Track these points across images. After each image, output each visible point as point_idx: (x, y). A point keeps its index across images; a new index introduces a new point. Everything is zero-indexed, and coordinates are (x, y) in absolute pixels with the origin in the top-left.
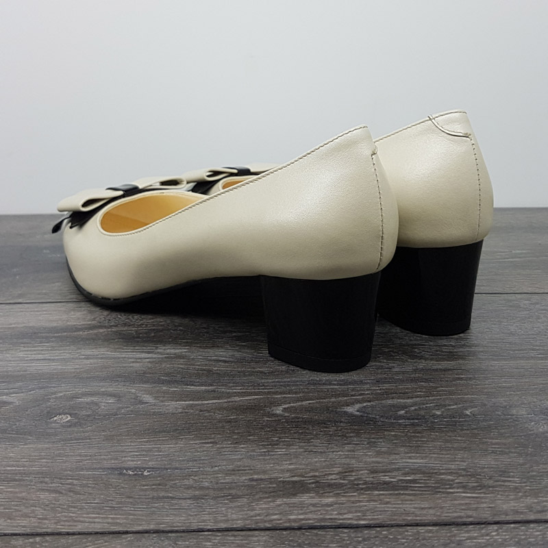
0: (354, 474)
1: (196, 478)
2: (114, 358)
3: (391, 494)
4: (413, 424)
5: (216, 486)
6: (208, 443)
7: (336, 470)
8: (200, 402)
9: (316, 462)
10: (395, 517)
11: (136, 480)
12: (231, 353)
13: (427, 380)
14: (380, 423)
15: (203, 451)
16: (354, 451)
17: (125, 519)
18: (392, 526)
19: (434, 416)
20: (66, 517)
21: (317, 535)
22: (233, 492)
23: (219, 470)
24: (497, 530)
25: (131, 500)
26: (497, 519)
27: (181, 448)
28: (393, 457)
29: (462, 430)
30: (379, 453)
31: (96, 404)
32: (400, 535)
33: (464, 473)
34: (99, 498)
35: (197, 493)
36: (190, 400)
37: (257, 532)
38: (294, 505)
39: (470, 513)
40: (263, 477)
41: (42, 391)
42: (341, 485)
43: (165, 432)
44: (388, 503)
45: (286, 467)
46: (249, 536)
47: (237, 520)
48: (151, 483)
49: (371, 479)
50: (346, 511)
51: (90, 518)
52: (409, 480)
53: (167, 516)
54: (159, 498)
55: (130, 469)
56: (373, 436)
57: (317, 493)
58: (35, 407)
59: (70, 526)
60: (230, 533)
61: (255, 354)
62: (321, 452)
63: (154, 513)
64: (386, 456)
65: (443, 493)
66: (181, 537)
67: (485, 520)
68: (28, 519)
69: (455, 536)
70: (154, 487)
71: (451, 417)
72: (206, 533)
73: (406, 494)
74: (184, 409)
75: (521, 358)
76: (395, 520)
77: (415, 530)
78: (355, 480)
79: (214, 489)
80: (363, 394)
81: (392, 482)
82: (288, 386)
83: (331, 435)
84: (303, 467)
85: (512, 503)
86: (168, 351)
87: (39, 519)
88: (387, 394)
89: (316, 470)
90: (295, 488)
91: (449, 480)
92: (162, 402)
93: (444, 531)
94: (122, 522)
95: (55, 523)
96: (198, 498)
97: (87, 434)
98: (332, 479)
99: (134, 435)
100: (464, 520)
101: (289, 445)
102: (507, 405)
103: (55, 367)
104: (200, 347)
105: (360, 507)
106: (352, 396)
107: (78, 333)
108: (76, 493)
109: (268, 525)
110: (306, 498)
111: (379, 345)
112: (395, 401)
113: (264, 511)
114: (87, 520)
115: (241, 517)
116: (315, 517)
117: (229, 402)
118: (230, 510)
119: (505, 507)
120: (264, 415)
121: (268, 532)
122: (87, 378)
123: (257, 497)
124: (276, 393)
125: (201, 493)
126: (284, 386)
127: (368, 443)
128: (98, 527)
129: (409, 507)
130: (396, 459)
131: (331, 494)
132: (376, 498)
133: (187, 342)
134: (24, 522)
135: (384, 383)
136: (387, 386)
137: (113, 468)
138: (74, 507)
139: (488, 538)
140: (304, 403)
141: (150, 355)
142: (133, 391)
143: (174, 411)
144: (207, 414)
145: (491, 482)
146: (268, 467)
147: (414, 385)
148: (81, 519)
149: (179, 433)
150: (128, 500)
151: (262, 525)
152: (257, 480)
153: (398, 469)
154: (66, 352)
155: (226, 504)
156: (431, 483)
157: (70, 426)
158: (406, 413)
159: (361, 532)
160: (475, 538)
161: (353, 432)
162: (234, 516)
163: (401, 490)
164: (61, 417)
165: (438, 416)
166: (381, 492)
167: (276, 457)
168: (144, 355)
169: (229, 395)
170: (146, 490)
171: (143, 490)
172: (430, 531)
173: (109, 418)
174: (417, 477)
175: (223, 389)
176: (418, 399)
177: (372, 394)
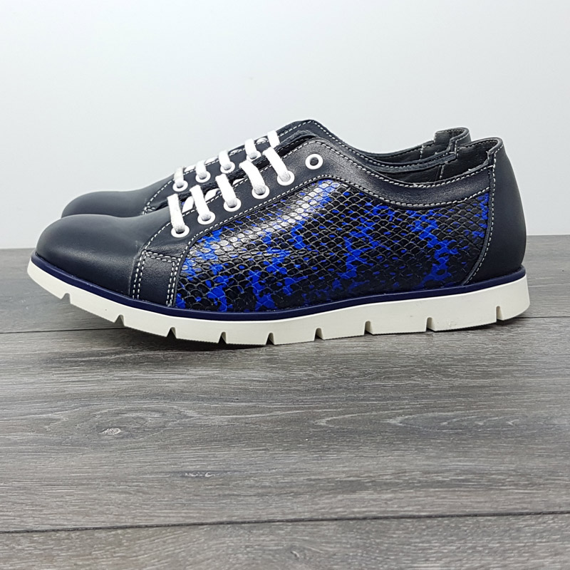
0: (407, 474)
1: (256, 479)
2: (149, 379)
3: (446, 491)
4: (457, 433)
5: (277, 485)
6: (260, 450)
7: (390, 472)
8: (243, 416)
9: (369, 465)
10: (454, 510)
11: (199, 481)
12: (263, 374)
13: (464, 396)
14: (424, 433)
15: (258, 457)
16: (403, 456)
17: (198, 513)
18: (452, 516)
19: (476, 426)
20: (141, 513)
21: (382, 524)
22: (295, 490)
23: (277, 472)
24: (553, 519)
25: (198, 498)
26: (551, 510)
27: (236, 454)
28: (442, 461)
29: (507, 438)
30: (428, 458)
31: (142, 418)
32: (462, 523)
33: (514, 473)
34: (168, 497)
35: (260, 491)
36: (234, 415)
37: (325, 523)
38: (355, 500)
39: (525, 506)
40: (320, 477)
41: (85, 409)
42: (397, 484)
43: (216, 441)
44: (444, 498)
45: (341, 469)
46: (318, 525)
47: (304, 512)
48: (214, 484)
49: (425, 479)
50: (405, 505)
51: (164, 513)
52: (461, 479)
53: (237, 510)
54: (225, 495)
55: (192, 472)
56: (420, 443)
57: (375, 490)
58: (83, 422)
59: (147, 520)
60: (300, 523)
61: (288, 374)
62: (372, 457)
63: (223, 508)
64: (435, 460)
65: (496, 489)
66: (255, 527)
67: (540, 511)
68: (105, 516)
69: (513, 524)
70: (217, 486)
71: (493, 426)
72: (277, 523)
73: (461, 491)
74: (229, 421)
75: (556, 376)
76: (454, 512)
77: (475, 519)
78: (409, 479)
79: (275, 488)
80: (404, 408)
81: (445, 481)
82: (327, 402)
83: (378, 443)
84: (357, 469)
85: (564, 498)
86: (200, 372)
87: (116, 515)
88: (427, 408)
89: (370, 472)
90: (353, 486)
91: (500, 479)
92: (207, 416)
93: (502, 520)
94: (195, 515)
95: (133, 518)
96: (263, 495)
97: (141, 444)
98: (387, 479)
99: (187, 444)
100: (520, 511)
101: (339, 451)
102: (548, 417)
103: (92, 388)
104: (231, 369)
105: (419, 501)
106: (392, 410)
107: (105, 358)
108: (144, 493)
109: (334, 516)
110: (365, 495)
111: (411, 366)
112: (436, 414)
113: (328, 505)
114: (162, 515)
115: (306, 510)
116: (377, 509)
117: (272, 416)
118: (295, 505)
119: (558, 501)
120: (308, 426)
121: (335, 522)
122: (127, 396)
123: (318, 493)
124: (317, 408)
125: (264, 490)
126: (323, 402)
127: (416, 449)
128: (174, 521)
129: (465, 501)
130: (447, 463)
131: (389, 491)
132: (432, 494)
133: (217, 365)
134: (103, 519)
135: (423, 398)
136: (424, 401)
137: (174, 472)
138: (146, 505)
139: (545, 525)
140: (346, 416)
141: (183, 376)
142: (175, 407)
143: (221, 424)
144: (252, 426)
145: (541, 481)
146: (323, 469)
147: (451, 400)
148: (156, 514)
149: (230, 442)
150: (195, 498)
151: (328, 517)
152: (314, 480)
153: (449, 471)
154: (100, 375)
155: (289, 499)
156: (484, 481)
157: (123, 438)
158: (449, 423)
159: (423, 521)
160: (533, 525)
161: (400, 441)
162: (300, 510)
163: (456, 487)
164: (111, 430)
165: (481, 427)
166: (437, 489)
167: (329, 461)
168: (176, 376)
169: (270, 410)
170: (211, 489)
171: (207, 489)
172: (489, 520)
173: (158, 431)
174: (470, 476)
175: (264, 405)
176: (458, 412)
177: (412, 408)
